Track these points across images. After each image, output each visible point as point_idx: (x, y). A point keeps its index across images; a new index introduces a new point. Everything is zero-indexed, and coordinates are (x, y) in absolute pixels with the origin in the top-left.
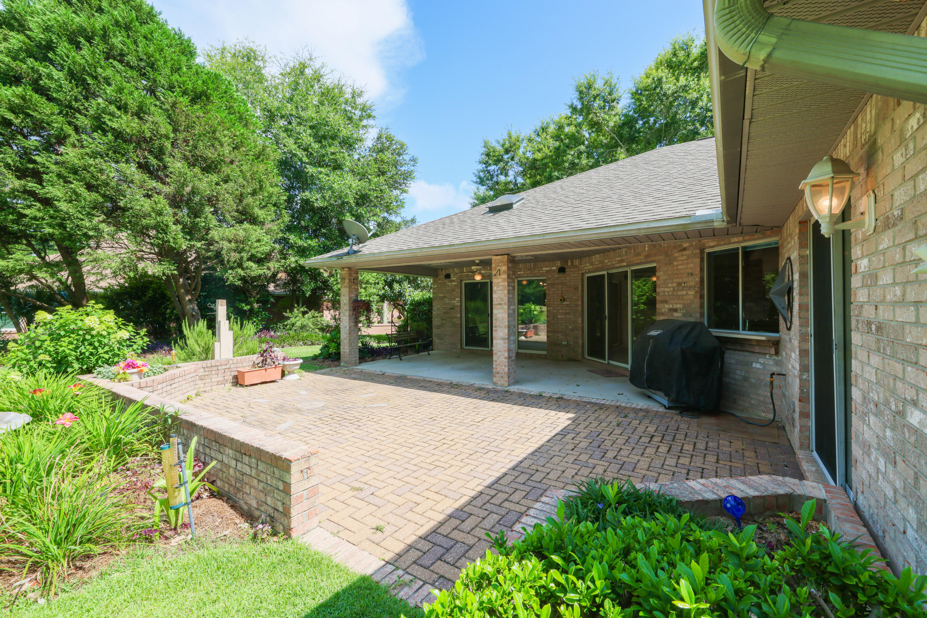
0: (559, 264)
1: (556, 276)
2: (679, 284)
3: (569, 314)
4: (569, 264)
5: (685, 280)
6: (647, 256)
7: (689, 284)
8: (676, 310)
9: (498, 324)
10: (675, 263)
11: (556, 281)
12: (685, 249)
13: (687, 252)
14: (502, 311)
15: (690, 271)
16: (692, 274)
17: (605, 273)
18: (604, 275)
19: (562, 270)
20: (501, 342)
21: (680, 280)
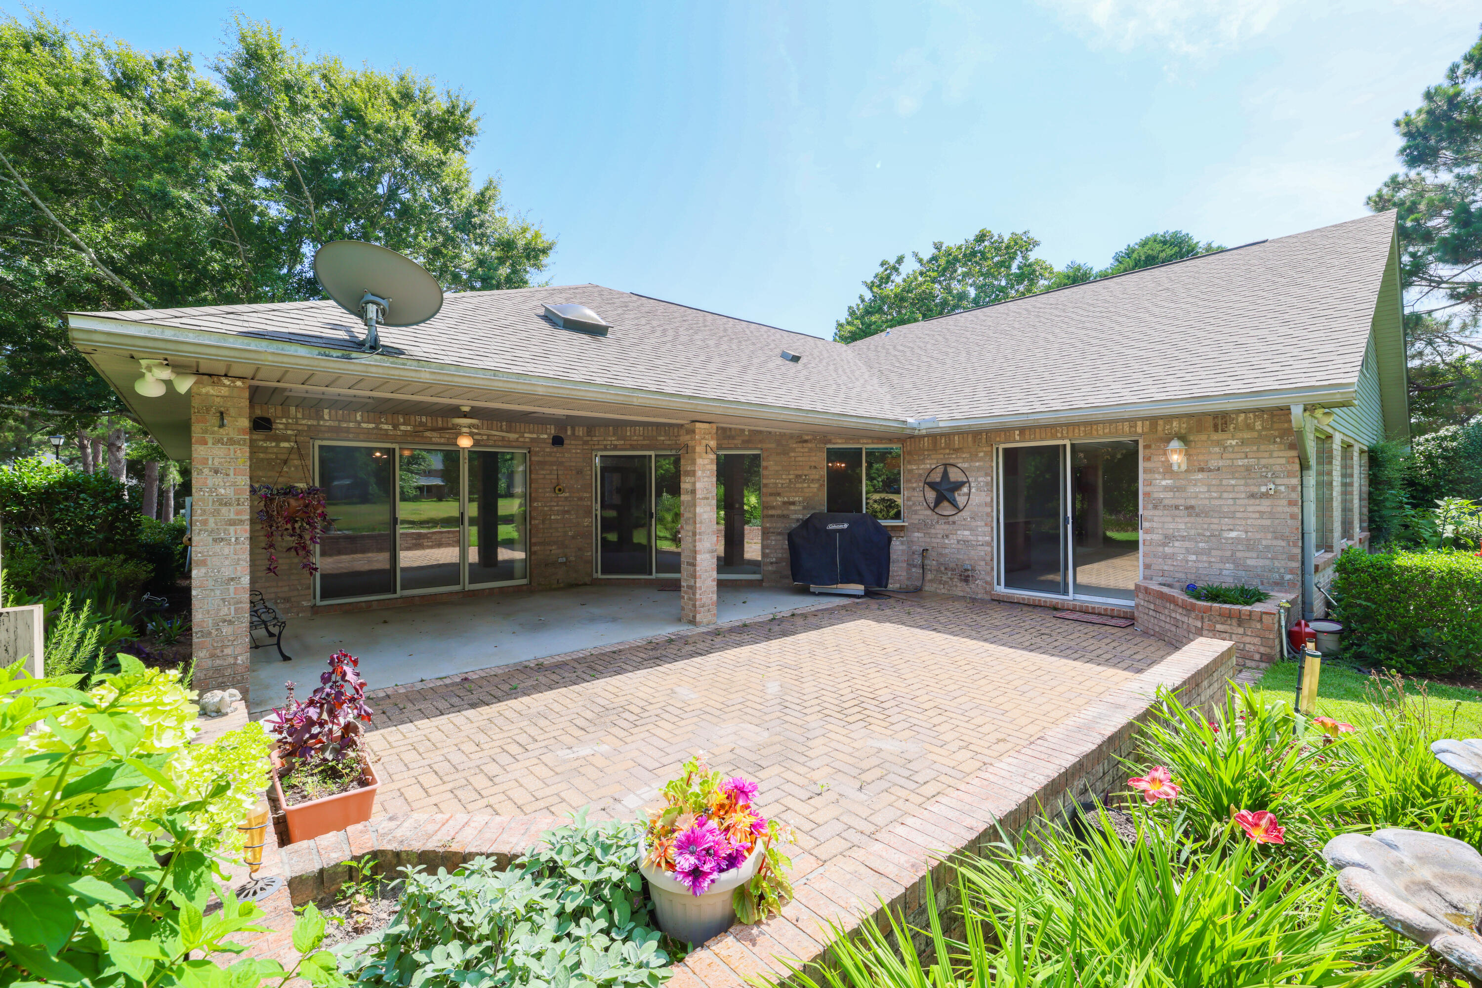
0: (552, 430)
1: (548, 450)
2: (798, 476)
3: (567, 512)
4: (569, 433)
5: (806, 472)
6: (744, 442)
7: (812, 477)
8: (793, 503)
9: (703, 529)
10: (792, 454)
11: (548, 459)
12: (806, 441)
13: (810, 445)
14: (708, 509)
15: (813, 464)
16: (815, 467)
17: (653, 453)
18: (650, 456)
19: (558, 441)
20: (708, 556)
21: (800, 472)
